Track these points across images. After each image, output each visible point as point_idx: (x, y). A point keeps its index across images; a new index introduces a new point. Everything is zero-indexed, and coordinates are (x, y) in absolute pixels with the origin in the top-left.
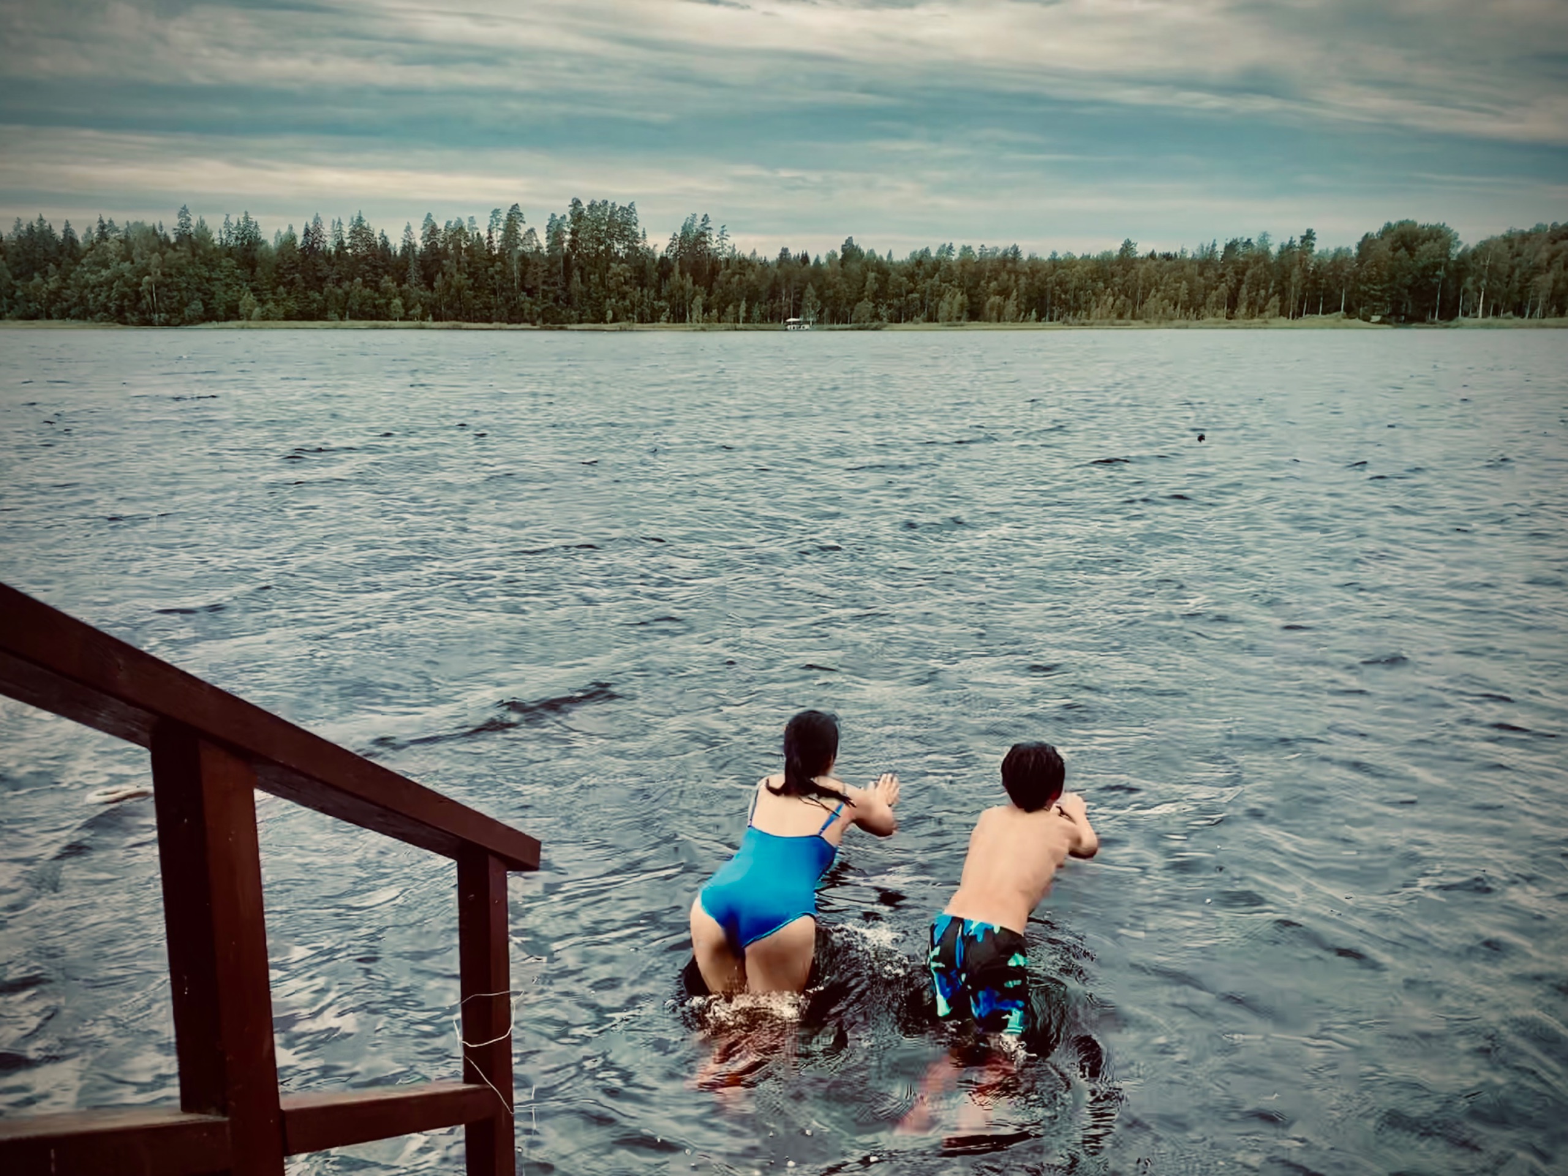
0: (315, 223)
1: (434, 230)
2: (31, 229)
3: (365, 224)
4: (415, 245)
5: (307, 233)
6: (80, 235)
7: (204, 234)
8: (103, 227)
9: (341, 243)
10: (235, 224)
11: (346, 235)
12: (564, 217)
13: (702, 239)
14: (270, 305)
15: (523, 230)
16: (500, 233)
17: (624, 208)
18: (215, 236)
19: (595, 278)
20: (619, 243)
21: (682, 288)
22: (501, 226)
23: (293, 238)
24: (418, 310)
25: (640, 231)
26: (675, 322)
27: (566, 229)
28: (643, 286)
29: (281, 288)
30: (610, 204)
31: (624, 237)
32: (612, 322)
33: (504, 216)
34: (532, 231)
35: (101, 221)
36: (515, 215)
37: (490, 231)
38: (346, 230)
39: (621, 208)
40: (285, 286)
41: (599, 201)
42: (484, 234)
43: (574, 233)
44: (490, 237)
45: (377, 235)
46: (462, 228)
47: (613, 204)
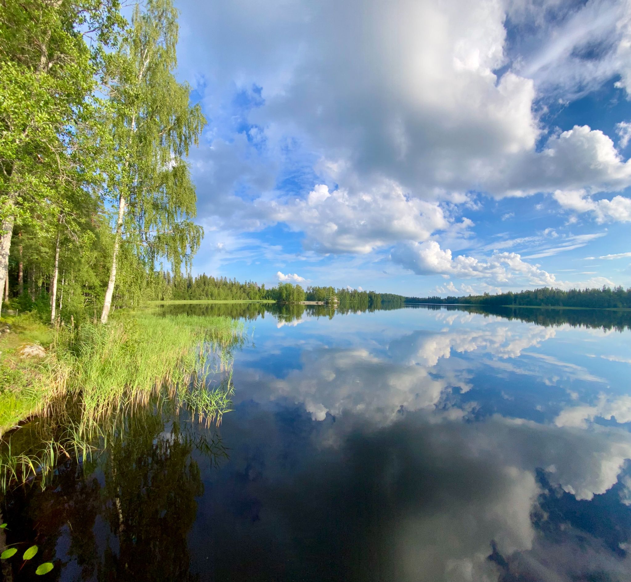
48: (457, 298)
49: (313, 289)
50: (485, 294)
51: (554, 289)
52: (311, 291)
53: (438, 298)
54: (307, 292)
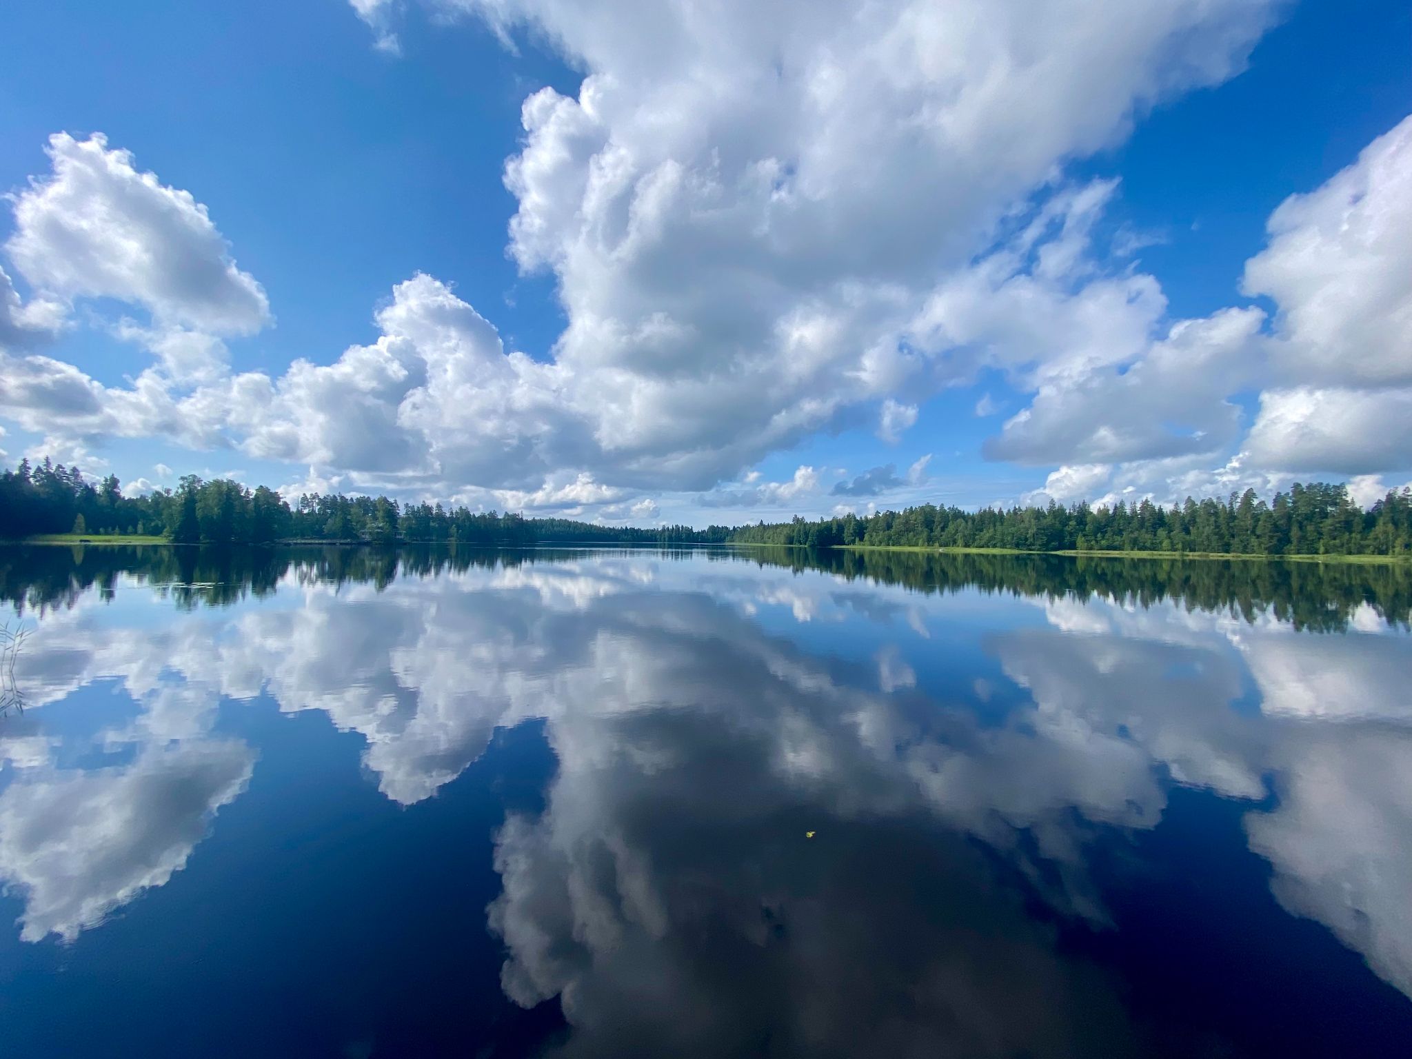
0: (1121, 503)
1: (1194, 504)
2: (985, 511)
3: (1150, 503)
4: (1180, 512)
5: (1116, 508)
6: (1005, 511)
7: (1062, 510)
8: (1015, 509)
9: (1136, 512)
10: (1078, 505)
11: (1138, 509)
12: (1288, 494)
13: (1404, 502)
14: (1093, 543)
15: (1255, 502)
16: (1239, 504)
17: (1337, 486)
18: (1068, 511)
19: (1310, 528)
20: (1332, 507)
21: (1385, 532)
22: (1239, 500)
23: (1108, 510)
24: (1180, 546)
25: (1349, 499)
26: (1379, 554)
27: (1289, 500)
28: (1351, 532)
29: (1099, 535)
30: (1324, 485)
31: (1335, 504)
32: (1324, 553)
33: (1241, 494)
34: (1262, 503)
35: (1015, 507)
36: (1250, 495)
37: (1231, 504)
38: (1139, 505)
39: (1334, 486)
40: (1102, 533)
41: (1315, 483)
42: (1228, 506)
43: (1294, 502)
44: (1232, 507)
45: (1157, 508)
46: (1212, 503)
47: (1328, 485)
48: (731, 529)
49: (323, 502)
50: (796, 519)
51: (946, 508)
52: (317, 508)
53: (687, 529)
54: (299, 512)
